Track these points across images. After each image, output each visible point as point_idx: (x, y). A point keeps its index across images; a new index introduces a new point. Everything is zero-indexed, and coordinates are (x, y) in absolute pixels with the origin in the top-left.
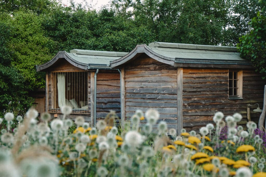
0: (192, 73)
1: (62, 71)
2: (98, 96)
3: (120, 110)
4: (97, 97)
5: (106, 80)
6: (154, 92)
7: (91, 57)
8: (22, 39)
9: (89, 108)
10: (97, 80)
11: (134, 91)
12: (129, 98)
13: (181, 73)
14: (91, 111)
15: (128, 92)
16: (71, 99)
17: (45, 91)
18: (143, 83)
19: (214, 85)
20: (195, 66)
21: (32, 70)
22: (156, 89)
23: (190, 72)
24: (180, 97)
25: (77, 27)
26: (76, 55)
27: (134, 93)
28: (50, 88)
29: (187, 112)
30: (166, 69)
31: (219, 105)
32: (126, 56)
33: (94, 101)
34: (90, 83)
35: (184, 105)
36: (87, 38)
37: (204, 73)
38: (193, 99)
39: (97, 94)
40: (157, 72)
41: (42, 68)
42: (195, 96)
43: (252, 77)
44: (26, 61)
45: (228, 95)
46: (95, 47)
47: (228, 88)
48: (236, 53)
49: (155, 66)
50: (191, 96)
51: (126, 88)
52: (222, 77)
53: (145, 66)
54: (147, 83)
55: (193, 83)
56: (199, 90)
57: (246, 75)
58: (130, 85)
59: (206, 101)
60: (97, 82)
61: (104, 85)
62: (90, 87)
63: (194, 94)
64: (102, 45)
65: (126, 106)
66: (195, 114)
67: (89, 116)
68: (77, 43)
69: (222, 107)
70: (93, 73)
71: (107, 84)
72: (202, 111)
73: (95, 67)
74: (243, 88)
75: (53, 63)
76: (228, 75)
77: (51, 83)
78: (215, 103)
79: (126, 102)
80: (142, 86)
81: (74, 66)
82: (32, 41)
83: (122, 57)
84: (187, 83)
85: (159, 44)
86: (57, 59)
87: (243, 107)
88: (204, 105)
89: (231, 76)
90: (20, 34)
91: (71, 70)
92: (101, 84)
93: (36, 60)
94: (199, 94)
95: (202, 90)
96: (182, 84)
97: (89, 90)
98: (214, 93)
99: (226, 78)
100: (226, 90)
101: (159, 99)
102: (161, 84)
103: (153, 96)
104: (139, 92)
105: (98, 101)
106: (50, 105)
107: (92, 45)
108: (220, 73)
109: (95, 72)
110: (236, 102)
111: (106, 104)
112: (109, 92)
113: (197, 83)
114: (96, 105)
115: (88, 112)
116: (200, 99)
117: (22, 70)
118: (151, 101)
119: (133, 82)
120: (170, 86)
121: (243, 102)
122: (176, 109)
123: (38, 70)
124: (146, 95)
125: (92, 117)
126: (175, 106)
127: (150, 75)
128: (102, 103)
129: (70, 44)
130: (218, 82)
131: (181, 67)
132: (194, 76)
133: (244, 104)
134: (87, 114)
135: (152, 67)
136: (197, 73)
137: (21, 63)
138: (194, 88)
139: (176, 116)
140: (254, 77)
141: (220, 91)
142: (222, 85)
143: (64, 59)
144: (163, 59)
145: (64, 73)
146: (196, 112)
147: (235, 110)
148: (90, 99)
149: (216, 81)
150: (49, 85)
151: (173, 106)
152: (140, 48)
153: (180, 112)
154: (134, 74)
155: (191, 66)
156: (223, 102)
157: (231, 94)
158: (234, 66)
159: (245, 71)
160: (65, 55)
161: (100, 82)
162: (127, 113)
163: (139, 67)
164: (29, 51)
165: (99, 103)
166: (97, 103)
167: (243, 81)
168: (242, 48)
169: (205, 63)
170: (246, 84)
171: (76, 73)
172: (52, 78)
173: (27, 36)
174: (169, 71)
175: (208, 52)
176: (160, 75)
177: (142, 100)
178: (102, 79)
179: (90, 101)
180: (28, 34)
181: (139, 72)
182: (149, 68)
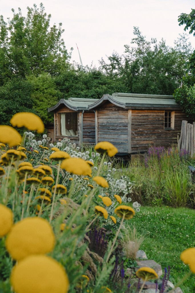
0: (138, 113)
1: (63, 112)
2: (84, 127)
3: (95, 137)
4: (83, 129)
5: (89, 118)
6: (115, 125)
7: (81, 102)
8: (41, 91)
9: (79, 136)
10: (83, 118)
11: (103, 124)
12: (100, 129)
13: (130, 112)
14: (80, 137)
15: (100, 125)
16: (69, 130)
17: (54, 124)
18: (109, 119)
19: (154, 120)
20: (139, 108)
21: (45, 111)
22: (116, 123)
23: (137, 112)
24: (129, 128)
25: (76, 83)
26: (71, 101)
27: (103, 126)
28: (56, 123)
29: (135, 138)
30: (122, 110)
31: (157, 133)
32: (97, 102)
33: (81, 131)
34: (79, 119)
35: (132, 133)
36: (82, 90)
37: (147, 113)
38: (139, 130)
39: (83, 126)
40: (117, 112)
41: (51, 110)
42: (140, 128)
43: (181, 115)
44: (42, 105)
45: (164, 127)
46: (86, 96)
47: (164, 122)
48: (173, 100)
49: (115, 108)
50: (137, 128)
51: (98, 122)
52: (160, 115)
53: (109, 108)
54: (110, 120)
55: (139, 119)
56: (143, 124)
57: (177, 114)
58: (101, 121)
59: (148, 131)
60: (83, 119)
61: (88, 121)
62: (79, 122)
63: (140, 126)
64: (90, 95)
65: (98, 134)
66: (140, 139)
67: (79, 140)
68: (75, 94)
69: (159, 135)
70: (81, 113)
71: (90, 120)
72: (145, 137)
73: (81, 109)
74: (175, 123)
75: (57, 107)
76: (164, 114)
77: (57, 119)
78: (155, 133)
79: (98, 132)
80: (108, 121)
81: (69, 108)
82: (46, 93)
83: (96, 102)
84: (134, 119)
85: (118, 94)
86: (60, 104)
87: (175, 135)
88: (147, 134)
89: (166, 115)
90: (39, 88)
91: (68, 111)
92: (86, 120)
93: (48, 105)
94: (143, 126)
95: (145, 124)
96: (131, 120)
97: (78, 124)
98: (154, 125)
99: (162, 116)
100: (163, 124)
101: (117, 130)
102: (119, 120)
103: (114, 128)
104: (106, 125)
105: (84, 131)
106: (56, 133)
107: (84, 95)
108: (159, 113)
109: (82, 112)
110: (170, 131)
111: (89, 133)
112: (92, 125)
113: (142, 119)
114: (83, 134)
115: (78, 138)
116: (144, 129)
117: (40, 111)
118: (113, 131)
119: (103, 118)
120: (124, 121)
121: (174, 132)
122: (127, 136)
123: (49, 111)
124: (110, 127)
125: (80, 141)
126: (126, 134)
127: (113, 114)
128: (87, 132)
129: (71, 95)
130: (157, 119)
131: (130, 109)
132: (140, 114)
133: (175, 133)
134: (77, 139)
135: (113, 109)
136: (142, 113)
137: (39, 107)
138: (139, 122)
139: (127, 140)
140: (183, 115)
141: (158, 124)
142: (159, 120)
143: (63, 104)
144: (119, 104)
145: (64, 113)
146: (141, 138)
147: (169, 137)
148: (79, 129)
149: (155, 118)
150: (56, 121)
151: (125, 134)
152: (106, 97)
153: (129, 138)
154: (103, 113)
155: (137, 108)
156: (160, 131)
157: (166, 126)
158: (169, 108)
159: (176, 111)
160: (64, 102)
161: (86, 119)
162: (99, 139)
163: (106, 108)
164: (44, 99)
165: (85, 132)
166: (83, 132)
167: (175, 118)
168: (176, 96)
169: (147, 106)
170: (177, 120)
171: (71, 112)
172: (58, 116)
173: (43, 90)
174: (124, 111)
175: (153, 99)
176: (118, 114)
177: (108, 130)
178: (87, 117)
179: (79, 131)
180: (44, 88)
181: (106, 112)
182: (111, 110)
